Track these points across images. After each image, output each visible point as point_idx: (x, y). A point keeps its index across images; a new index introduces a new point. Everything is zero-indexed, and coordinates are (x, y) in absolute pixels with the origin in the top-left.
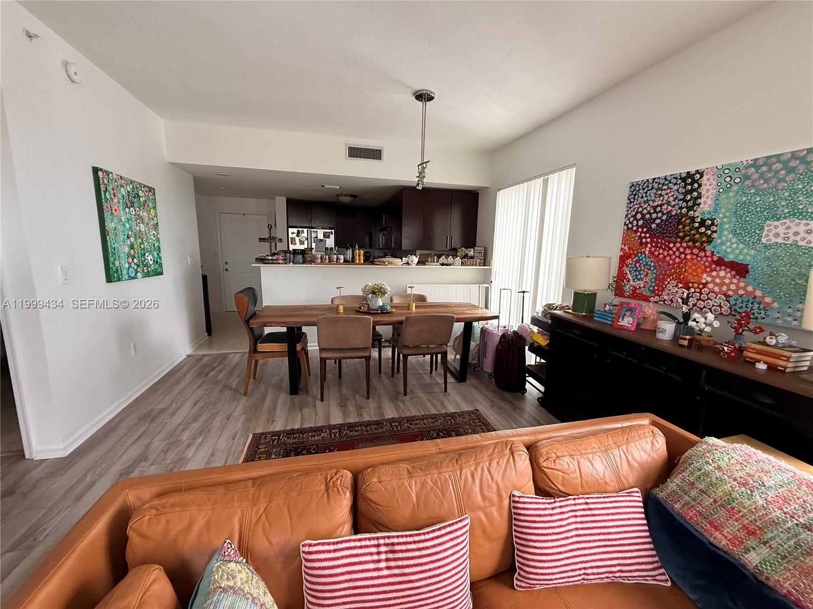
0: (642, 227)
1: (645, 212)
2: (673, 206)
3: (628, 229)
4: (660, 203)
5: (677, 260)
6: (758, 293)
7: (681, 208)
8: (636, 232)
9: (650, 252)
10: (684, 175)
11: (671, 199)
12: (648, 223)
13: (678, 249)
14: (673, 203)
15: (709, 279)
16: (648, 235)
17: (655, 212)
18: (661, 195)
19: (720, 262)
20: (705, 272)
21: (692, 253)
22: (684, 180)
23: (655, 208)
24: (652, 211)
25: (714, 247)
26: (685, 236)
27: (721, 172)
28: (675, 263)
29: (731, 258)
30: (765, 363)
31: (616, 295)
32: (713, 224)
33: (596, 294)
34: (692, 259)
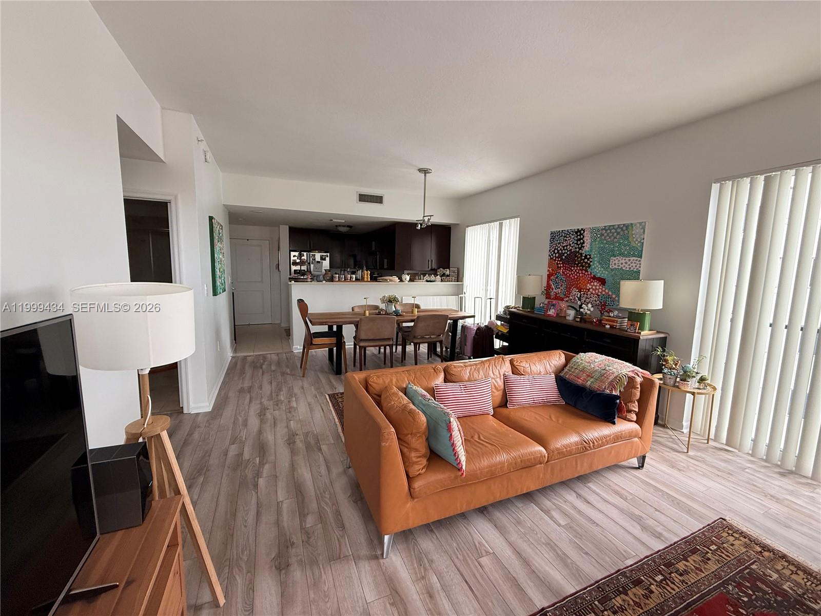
0: (558, 258)
1: (559, 249)
2: (572, 247)
3: (551, 258)
4: (566, 244)
5: (576, 277)
6: (610, 293)
7: (576, 248)
8: (555, 260)
9: (563, 272)
10: (576, 230)
11: (571, 243)
12: (561, 255)
13: (576, 271)
14: (572, 245)
15: (590, 287)
16: (561, 262)
17: (564, 249)
18: (566, 240)
19: (594, 278)
20: (588, 283)
21: (582, 273)
22: (576, 233)
23: (564, 247)
24: (562, 249)
25: (591, 270)
26: (579, 263)
27: (593, 230)
28: (575, 278)
29: (598, 275)
30: (609, 325)
31: (546, 298)
32: (590, 258)
33: (535, 298)
34: (582, 276)
